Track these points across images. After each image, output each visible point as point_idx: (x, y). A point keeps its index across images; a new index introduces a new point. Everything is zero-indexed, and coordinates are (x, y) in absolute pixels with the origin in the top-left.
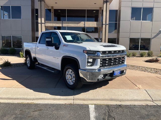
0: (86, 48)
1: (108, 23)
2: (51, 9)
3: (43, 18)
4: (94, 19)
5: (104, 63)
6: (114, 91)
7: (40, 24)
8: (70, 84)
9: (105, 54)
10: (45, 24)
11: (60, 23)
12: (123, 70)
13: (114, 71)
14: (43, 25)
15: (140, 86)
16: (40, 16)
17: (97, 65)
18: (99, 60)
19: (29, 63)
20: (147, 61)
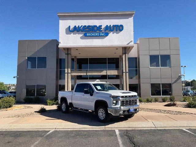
0: (111, 94)
1: (127, 71)
2: (74, 59)
3: (69, 68)
4: (115, 65)
5: (123, 104)
6: (131, 123)
7: (67, 74)
8: (102, 119)
9: (123, 98)
10: (71, 73)
11: (84, 73)
12: (136, 108)
13: (129, 109)
14: (70, 75)
15: (150, 120)
16: (67, 67)
17: (118, 105)
18: (120, 102)
19: (64, 108)
20: (166, 106)
